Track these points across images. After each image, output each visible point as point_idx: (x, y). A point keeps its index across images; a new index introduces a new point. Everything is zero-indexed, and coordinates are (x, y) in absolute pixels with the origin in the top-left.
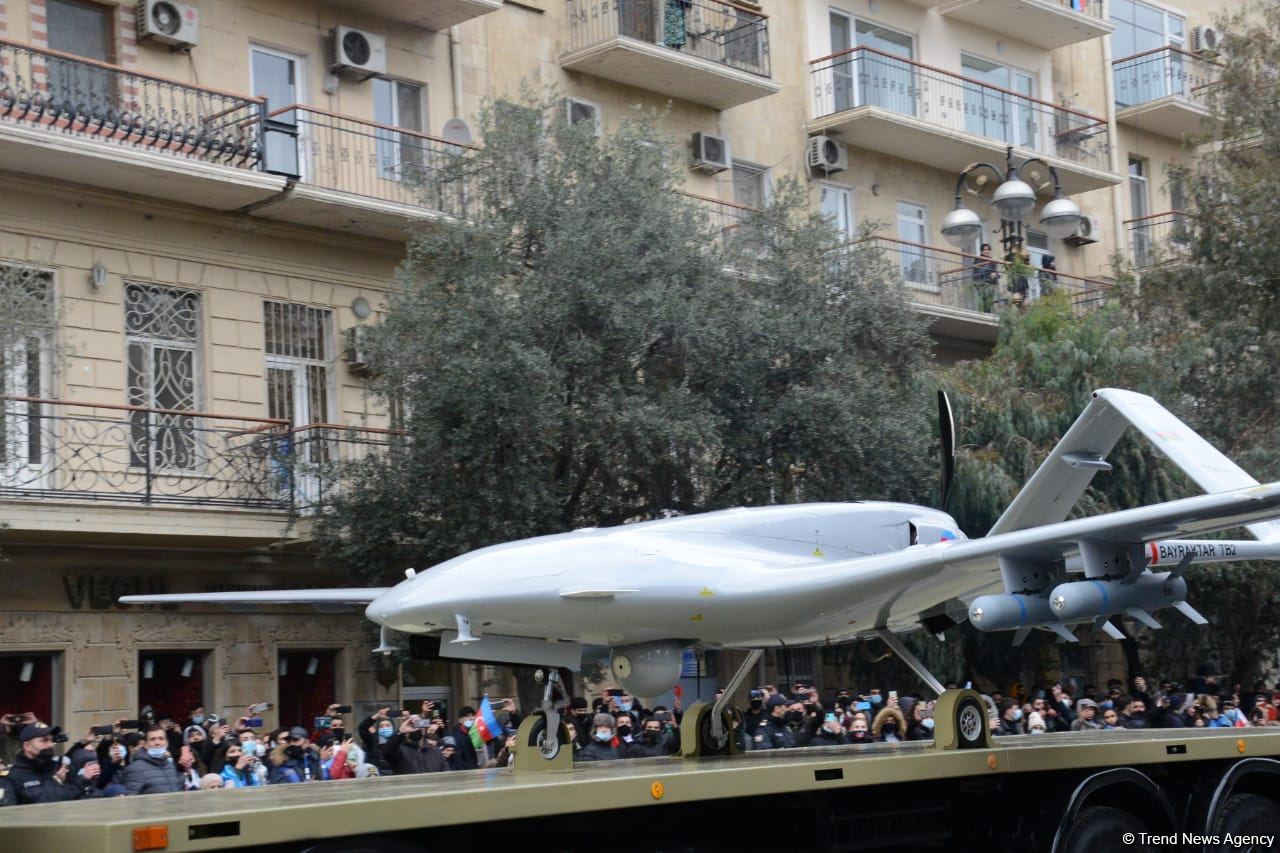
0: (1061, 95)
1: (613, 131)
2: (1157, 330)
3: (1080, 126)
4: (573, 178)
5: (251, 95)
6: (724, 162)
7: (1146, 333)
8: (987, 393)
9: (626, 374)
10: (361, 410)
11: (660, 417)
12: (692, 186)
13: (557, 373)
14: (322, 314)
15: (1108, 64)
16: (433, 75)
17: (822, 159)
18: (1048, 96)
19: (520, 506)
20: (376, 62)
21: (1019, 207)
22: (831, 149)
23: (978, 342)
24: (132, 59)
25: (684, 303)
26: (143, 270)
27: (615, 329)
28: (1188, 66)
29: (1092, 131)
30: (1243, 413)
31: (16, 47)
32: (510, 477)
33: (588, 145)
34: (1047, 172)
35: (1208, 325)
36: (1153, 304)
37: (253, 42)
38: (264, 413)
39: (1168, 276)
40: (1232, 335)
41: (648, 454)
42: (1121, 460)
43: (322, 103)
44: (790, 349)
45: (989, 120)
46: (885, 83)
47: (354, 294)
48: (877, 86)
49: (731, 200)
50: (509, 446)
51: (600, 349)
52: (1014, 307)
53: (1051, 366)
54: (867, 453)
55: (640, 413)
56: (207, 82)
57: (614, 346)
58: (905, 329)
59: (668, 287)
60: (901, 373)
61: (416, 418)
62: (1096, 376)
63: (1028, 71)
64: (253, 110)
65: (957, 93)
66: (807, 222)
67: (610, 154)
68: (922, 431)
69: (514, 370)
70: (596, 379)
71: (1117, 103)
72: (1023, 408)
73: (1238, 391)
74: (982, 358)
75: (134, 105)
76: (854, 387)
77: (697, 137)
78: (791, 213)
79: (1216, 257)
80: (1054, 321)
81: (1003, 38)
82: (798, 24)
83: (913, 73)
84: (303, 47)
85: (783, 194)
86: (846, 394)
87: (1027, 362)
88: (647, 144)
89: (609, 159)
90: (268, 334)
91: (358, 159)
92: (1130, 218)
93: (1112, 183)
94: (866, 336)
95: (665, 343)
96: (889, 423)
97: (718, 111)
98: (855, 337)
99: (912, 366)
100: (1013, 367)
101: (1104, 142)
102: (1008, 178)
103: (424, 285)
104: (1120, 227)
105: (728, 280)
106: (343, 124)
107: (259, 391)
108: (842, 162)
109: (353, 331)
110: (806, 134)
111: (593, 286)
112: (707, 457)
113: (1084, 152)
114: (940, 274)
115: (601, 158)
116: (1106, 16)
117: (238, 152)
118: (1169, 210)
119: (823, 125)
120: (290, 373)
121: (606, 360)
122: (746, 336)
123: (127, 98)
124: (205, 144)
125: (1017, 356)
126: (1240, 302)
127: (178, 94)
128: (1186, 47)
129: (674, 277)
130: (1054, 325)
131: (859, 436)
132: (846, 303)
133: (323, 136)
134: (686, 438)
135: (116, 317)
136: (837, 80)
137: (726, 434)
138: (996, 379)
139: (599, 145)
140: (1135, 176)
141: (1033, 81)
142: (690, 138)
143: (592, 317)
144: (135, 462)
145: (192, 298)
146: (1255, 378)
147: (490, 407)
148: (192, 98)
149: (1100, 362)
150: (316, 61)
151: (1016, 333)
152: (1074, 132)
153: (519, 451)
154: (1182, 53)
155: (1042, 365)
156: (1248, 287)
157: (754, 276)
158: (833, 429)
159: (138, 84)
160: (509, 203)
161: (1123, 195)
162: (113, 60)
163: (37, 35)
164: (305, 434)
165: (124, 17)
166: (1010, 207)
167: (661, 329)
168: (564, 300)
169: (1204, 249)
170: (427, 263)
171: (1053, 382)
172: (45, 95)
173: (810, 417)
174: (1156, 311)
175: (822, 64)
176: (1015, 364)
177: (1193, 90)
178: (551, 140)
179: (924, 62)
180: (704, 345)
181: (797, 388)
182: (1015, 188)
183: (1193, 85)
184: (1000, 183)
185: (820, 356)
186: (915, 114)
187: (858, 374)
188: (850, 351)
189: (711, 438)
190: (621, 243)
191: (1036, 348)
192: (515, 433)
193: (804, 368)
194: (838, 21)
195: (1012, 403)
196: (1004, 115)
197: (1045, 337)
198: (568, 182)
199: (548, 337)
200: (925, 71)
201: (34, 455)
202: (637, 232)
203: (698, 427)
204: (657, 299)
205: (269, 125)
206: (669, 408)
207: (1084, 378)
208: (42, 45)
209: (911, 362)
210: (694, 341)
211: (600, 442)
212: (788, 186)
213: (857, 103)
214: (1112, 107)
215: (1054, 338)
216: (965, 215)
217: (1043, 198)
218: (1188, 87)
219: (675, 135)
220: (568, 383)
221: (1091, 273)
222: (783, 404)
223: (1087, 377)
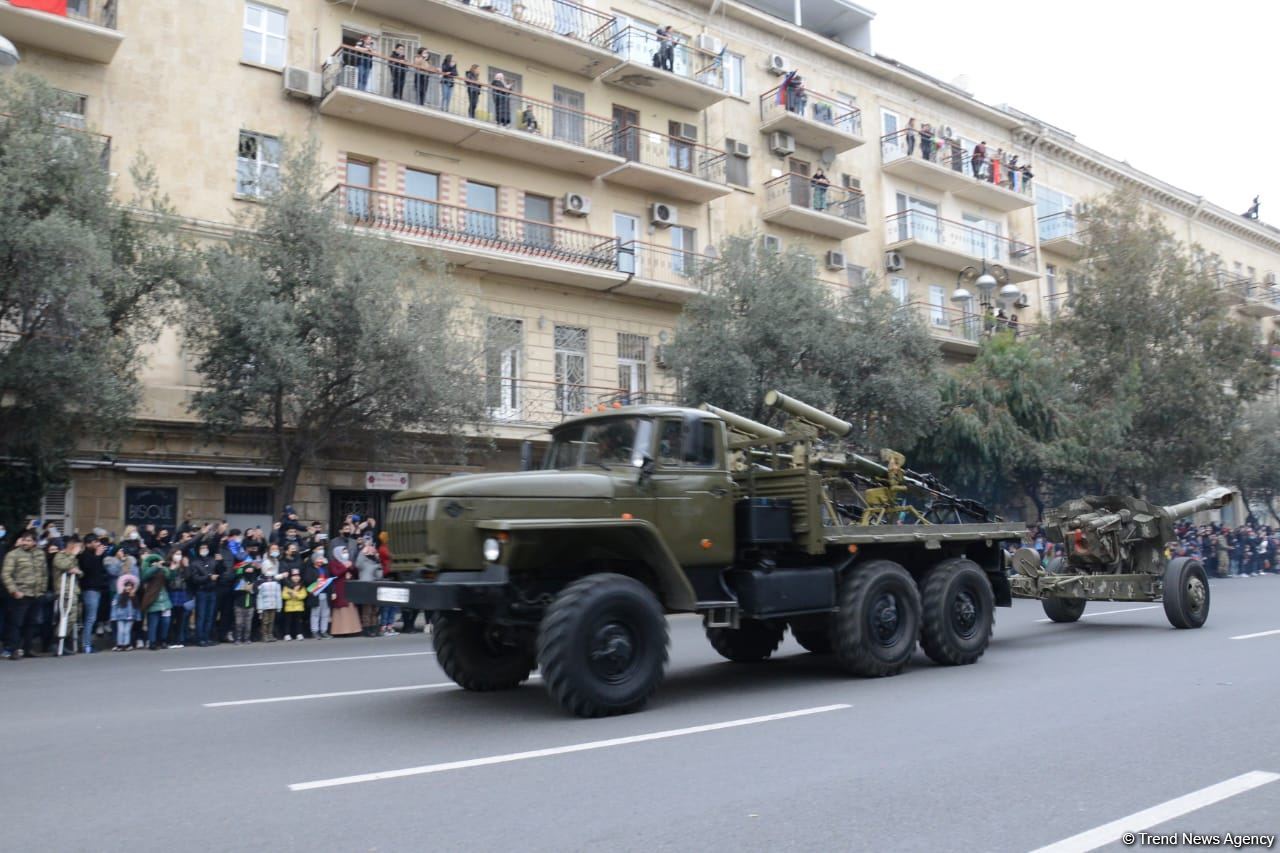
0: (1012, 234)
1: (784, 250)
2: (1057, 350)
3: (1021, 249)
4: (764, 273)
5: (614, 235)
6: (842, 265)
7: (1051, 351)
8: (971, 380)
9: (789, 369)
10: (660, 384)
12: (823, 275)
13: (754, 367)
14: (645, 339)
15: (1036, 219)
16: (700, 226)
17: (892, 264)
18: (1005, 233)
20: (672, 219)
21: (989, 288)
22: (896, 259)
23: (968, 355)
24: (560, 221)
25: (818, 333)
26: (563, 318)
27: (783, 346)
28: (1073, 221)
29: (1028, 252)
30: (1098, 392)
31: (511, 219)
33: (773, 256)
34: (1004, 271)
35: (1082, 349)
36: (1056, 337)
37: (616, 211)
38: (616, 385)
39: (1064, 324)
40: (1093, 354)
42: (1036, 414)
43: (646, 238)
44: (870, 356)
45: (976, 246)
46: (924, 227)
47: (660, 329)
48: (920, 228)
49: (846, 283)
51: (776, 356)
53: (1003, 367)
54: (908, 408)
55: (795, 387)
56: (595, 230)
57: (783, 354)
58: (928, 347)
59: (810, 325)
60: (926, 369)
61: (687, 388)
63: (995, 223)
64: (614, 243)
65: (960, 232)
66: (881, 294)
67: (783, 261)
68: (936, 398)
69: (733, 365)
70: (774, 371)
71: (1040, 238)
73: (1096, 381)
74: (969, 363)
75: (560, 243)
76: (903, 376)
77: (829, 253)
78: (873, 289)
79: (1086, 314)
81: (982, 206)
82: (880, 198)
83: (938, 223)
84: (639, 213)
85: (869, 280)
86: (898, 378)
87: (991, 365)
88: (802, 256)
89: (782, 263)
90: (619, 348)
91: (663, 264)
92: (1047, 295)
93: (1038, 278)
94: (908, 350)
95: (809, 353)
96: (919, 393)
97: (840, 240)
98: (903, 350)
100: (984, 367)
101: (1033, 256)
102: (983, 273)
103: (690, 324)
104: (1042, 301)
105: (840, 322)
106: (656, 249)
107: (614, 376)
108: (902, 265)
109: (659, 347)
110: (884, 252)
111: (773, 325)
113: (1023, 262)
114: (951, 321)
115: (779, 263)
116: (1034, 195)
117: (608, 262)
118: (1066, 291)
119: (892, 247)
120: (629, 367)
121: (779, 361)
122: (848, 350)
123: (557, 239)
124: (592, 259)
125: (987, 362)
126: (1097, 337)
127: (580, 236)
128: (1074, 212)
129: (813, 321)
130: (1005, 347)
131: (903, 399)
132: (899, 334)
133: (646, 254)
135: (549, 340)
136: (900, 225)
138: (975, 373)
139: (778, 257)
140: (1050, 274)
141: (998, 226)
142: (825, 253)
143: (772, 340)
144: (557, 409)
145: (584, 331)
147: (722, 383)
148: (586, 238)
149: (1027, 365)
150: (645, 219)
151: (986, 350)
152: (1018, 252)
154: (1071, 214)
155: (999, 366)
156: (1101, 330)
157: (853, 320)
158: (890, 396)
159: (562, 233)
160: (733, 284)
161: (1043, 284)
162: (552, 222)
163: (521, 213)
164: (636, 396)
165: (558, 203)
166: (984, 288)
167: (806, 346)
168: (759, 332)
169: (1080, 311)
170: (693, 313)
172: (522, 240)
173: (879, 390)
174: (1058, 341)
175: (893, 218)
177: (1077, 233)
178: (754, 255)
179: (943, 217)
180: (827, 354)
181: (873, 376)
182: (987, 279)
183: (1078, 231)
184: (980, 276)
185: (887, 360)
186: (939, 242)
187: (904, 369)
188: (900, 357)
190: (787, 304)
191: (996, 358)
192: (733, 396)
193: (877, 366)
194: (900, 197)
195: (983, 385)
196: (983, 243)
197: (1000, 353)
198: (762, 275)
199: (750, 350)
200: (943, 221)
201: (513, 405)
202: (795, 299)
204: (804, 331)
205: (621, 249)
208: (522, 217)
209: (931, 364)
210: (822, 352)
212: (872, 276)
213: (909, 235)
214: (1038, 240)
215: (1005, 353)
216: (962, 292)
217: (1001, 284)
218: (1075, 231)
219: (817, 251)
220: (760, 372)
221: (1027, 321)
222: (866, 383)
223: (1020, 371)
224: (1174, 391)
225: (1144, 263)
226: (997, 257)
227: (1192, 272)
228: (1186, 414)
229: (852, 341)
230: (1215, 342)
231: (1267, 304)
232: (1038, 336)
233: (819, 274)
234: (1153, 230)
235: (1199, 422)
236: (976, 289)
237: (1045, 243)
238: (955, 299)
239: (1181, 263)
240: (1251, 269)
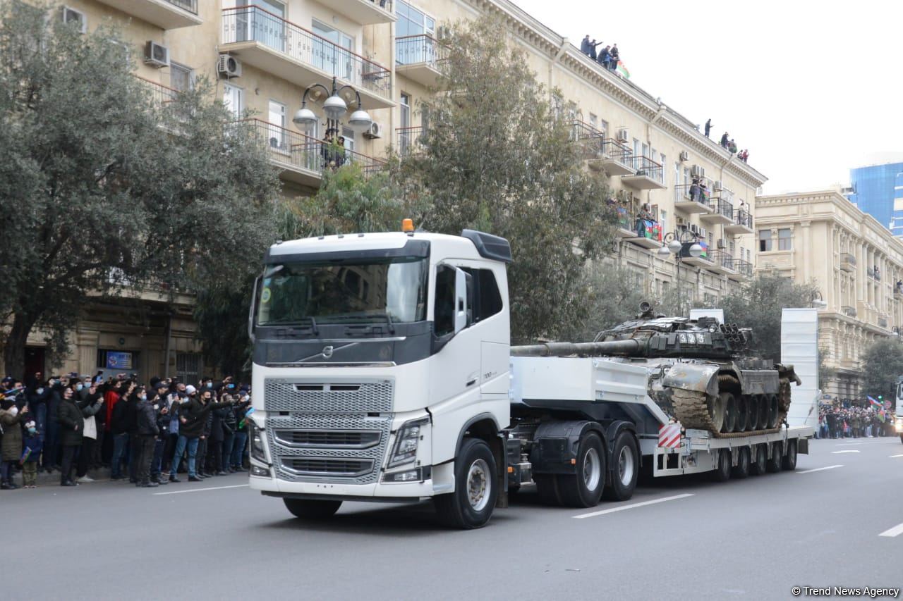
0: (367, 52)
1: (92, 31)
2: (407, 191)
3: (376, 71)
4: (63, 57)
6: (165, 61)
7: (401, 192)
8: (311, 216)
9: (92, 182)
11: (111, 210)
12: (142, 72)
13: (44, 176)
15: (394, 39)
17: (226, 69)
18: (359, 51)
19: (14, 256)
21: (337, 112)
22: (232, 64)
23: (310, 187)
25: (131, 142)
27: (85, 153)
28: (433, 47)
29: (382, 75)
32: (9, 238)
33: (75, 37)
34: (355, 94)
35: (433, 192)
36: (407, 177)
39: (416, 162)
40: (444, 198)
41: (102, 232)
44: (195, 178)
45: (325, 60)
46: (266, 29)
48: (262, 30)
49: (169, 86)
50: (9, 218)
51: (75, 165)
52: (331, 168)
53: (348, 205)
54: (237, 242)
55: (99, 206)
57: (84, 163)
58: (266, 174)
59: (122, 132)
60: (261, 199)
62: (372, 213)
63: (351, 36)
65: (309, 42)
66: (212, 104)
67: (89, 45)
69: (15, 171)
70: (71, 183)
71: (397, 61)
72: (331, 227)
74: (310, 197)
76: (233, 205)
77: (149, 44)
78: (203, 97)
79: (440, 154)
80: (352, 179)
81: (336, 14)
83: (284, 26)
85: (198, 85)
86: (228, 208)
87: (335, 202)
88: (114, 42)
89: (88, 48)
92: (399, 127)
93: (390, 106)
94: (242, 176)
95: (118, 166)
96: (251, 227)
97: (163, 30)
98: (235, 174)
99: (269, 196)
100: (327, 203)
101: (388, 82)
102: (333, 94)
104: (394, 132)
105: (160, 132)
108: (238, 72)
110: (217, 53)
111: (73, 125)
112: (140, 237)
113: (377, 86)
114: (292, 146)
115: (83, 47)
118: (421, 125)
119: (228, 49)
121: (79, 172)
122: (170, 167)
126: (449, 181)
128: (435, 36)
129: (126, 126)
130: (351, 182)
131: (233, 233)
132: (231, 154)
134: (128, 224)
136: (239, 23)
137: (153, 224)
138: (317, 209)
139: (83, 38)
140: (404, 104)
141: (352, 41)
142: (145, 43)
143: (70, 144)
146: (453, 222)
149: (375, 204)
151: (330, 184)
152: (372, 74)
153: (15, 222)
154: (432, 39)
155: (343, 204)
156: (455, 173)
157: (177, 132)
158: (217, 228)
160: (18, 65)
161: (397, 113)
166: (333, 112)
167: (116, 157)
168: (53, 131)
169: (434, 150)
171: (348, 213)
173: (205, 219)
174: (409, 180)
175: (230, 12)
176: (328, 201)
177: (437, 61)
178: (50, 30)
179: (290, 20)
180: (142, 170)
181: (197, 200)
182: (336, 101)
183: (437, 59)
184: (329, 97)
185: (216, 184)
186: (283, 50)
187: (236, 197)
188: (231, 183)
189: (143, 225)
190: (92, 100)
191: (340, 194)
192: (13, 210)
193: (204, 189)
195: (324, 224)
196: (334, 58)
197: (346, 188)
198: (60, 59)
199: (41, 153)
200: (290, 26)
202: (104, 96)
203: (135, 218)
204: (114, 139)
206: (118, 205)
207: (365, 213)
209: (268, 194)
210: (136, 166)
211: (71, 221)
212: (202, 81)
213: (249, 38)
214: (394, 64)
215: (351, 188)
216: (307, 113)
217: (351, 109)
218: (435, 58)
219: (135, 39)
220: (52, 184)
221: (376, 155)
222: (189, 210)
223: (367, 212)
224: (524, 246)
225: (503, 104)
226: (348, 76)
227: (549, 120)
228: (535, 272)
229: (175, 156)
230: (567, 196)
231: (617, 162)
232: (388, 173)
233: (137, 68)
234: (516, 68)
235: (545, 283)
236: (324, 111)
237: (402, 68)
238: (298, 121)
239: (541, 108)
240: (605, 123)
